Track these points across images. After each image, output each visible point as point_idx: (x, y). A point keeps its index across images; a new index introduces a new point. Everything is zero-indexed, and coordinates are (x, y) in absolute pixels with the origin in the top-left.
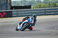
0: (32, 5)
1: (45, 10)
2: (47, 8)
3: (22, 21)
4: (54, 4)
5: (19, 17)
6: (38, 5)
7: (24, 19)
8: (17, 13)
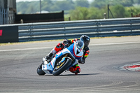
0: (65, 12)
2: (101, 20)
3: (54, 52)
4: (118, 8)
5: (35, 42)
6: (81, 11)
7: (58, 46)
8: (30, 32)
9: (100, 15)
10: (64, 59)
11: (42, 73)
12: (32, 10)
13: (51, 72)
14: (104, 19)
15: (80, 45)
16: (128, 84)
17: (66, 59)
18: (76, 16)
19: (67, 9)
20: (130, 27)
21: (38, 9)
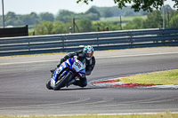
0: (29, 26)
2: (67, 34)
4: (85, 23)
6: (46, 25)
9: (65, 29)
14: (70, 34)
20: (97, 42)
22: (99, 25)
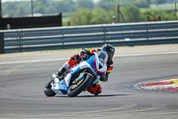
0: (63, 15)
1: (104, 29)
2: (110, 25)
4: (131, 10)
5: (25, 54)
6: (84, 14)
8: (19, 40)
9: (108, 18)
10: (82, 75)
11: (51, 93)
12: (22, 12)
13: (64, 92)
14: (113, 24)
15: (102, 56)
16: (144, 107)
17: (85, 75)
18: (77, 20)
19: (66, 11)
20: (146, 35)
21: (29, 11)
22: (149, 13)
